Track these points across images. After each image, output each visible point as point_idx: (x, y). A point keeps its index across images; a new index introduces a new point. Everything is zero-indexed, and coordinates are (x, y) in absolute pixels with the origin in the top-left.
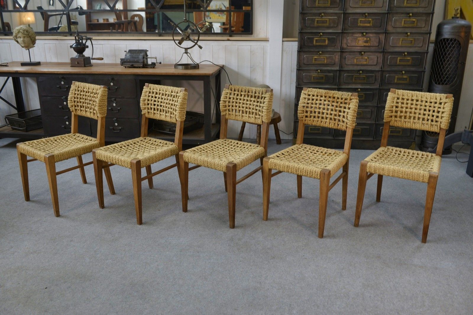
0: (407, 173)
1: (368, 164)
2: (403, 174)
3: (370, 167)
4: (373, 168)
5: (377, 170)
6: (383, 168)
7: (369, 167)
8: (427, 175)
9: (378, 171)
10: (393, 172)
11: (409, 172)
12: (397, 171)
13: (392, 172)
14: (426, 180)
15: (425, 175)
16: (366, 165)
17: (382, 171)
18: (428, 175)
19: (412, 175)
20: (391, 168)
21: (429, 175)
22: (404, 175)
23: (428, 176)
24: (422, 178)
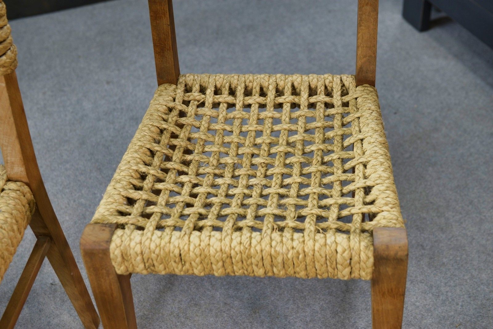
0: (280, 259)
1: (112, 246)
2: (267, 262)
3: (124, 257)
4: (139, 258)
5: (156, 264)
6: (177, 252)
7: (119, 259)
8: (363, 255)
9: (161, 267)
10: (224, 262)
11: (290, 256)
12: (238, 257)
13: (220, 264)
14: (363, 274)
15: (355, 259)
16: (106, 252)
17: (180, 266)
18: (369, 258)
19: (302, 266)
20: (212, 251)
21: (371, 254)
22: (272, 266)
23: (372, 260)
24: (348, 270)
